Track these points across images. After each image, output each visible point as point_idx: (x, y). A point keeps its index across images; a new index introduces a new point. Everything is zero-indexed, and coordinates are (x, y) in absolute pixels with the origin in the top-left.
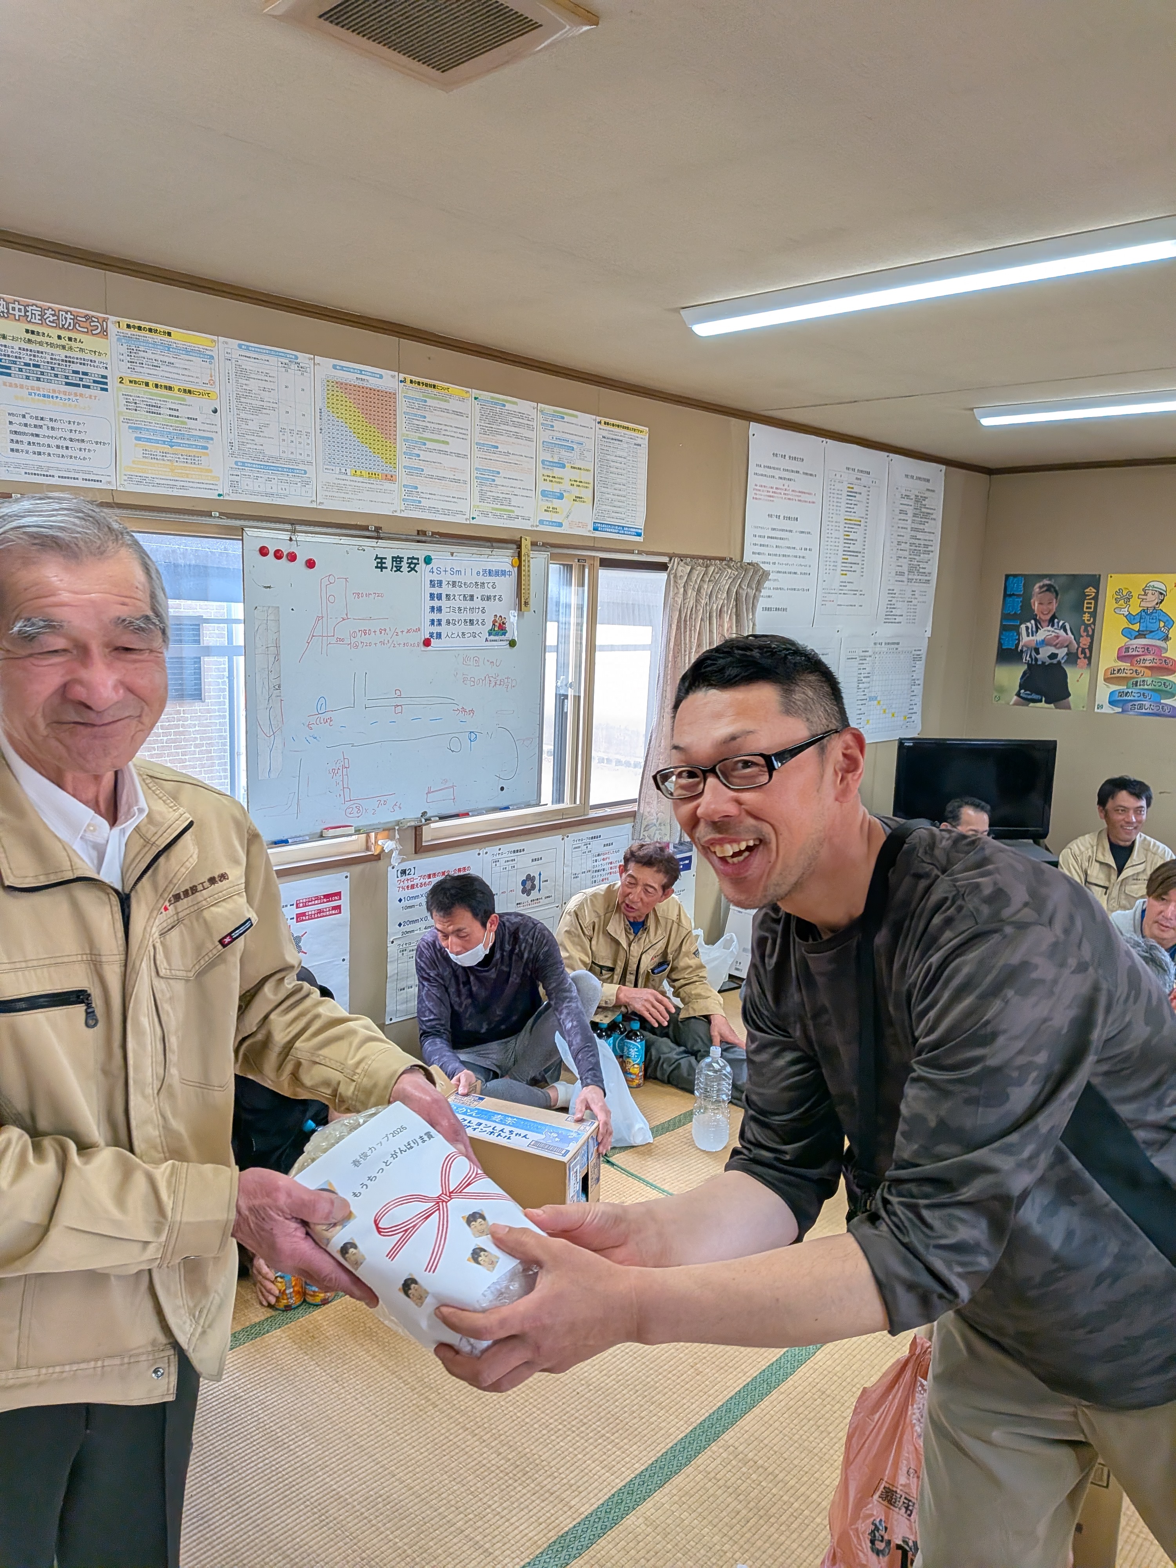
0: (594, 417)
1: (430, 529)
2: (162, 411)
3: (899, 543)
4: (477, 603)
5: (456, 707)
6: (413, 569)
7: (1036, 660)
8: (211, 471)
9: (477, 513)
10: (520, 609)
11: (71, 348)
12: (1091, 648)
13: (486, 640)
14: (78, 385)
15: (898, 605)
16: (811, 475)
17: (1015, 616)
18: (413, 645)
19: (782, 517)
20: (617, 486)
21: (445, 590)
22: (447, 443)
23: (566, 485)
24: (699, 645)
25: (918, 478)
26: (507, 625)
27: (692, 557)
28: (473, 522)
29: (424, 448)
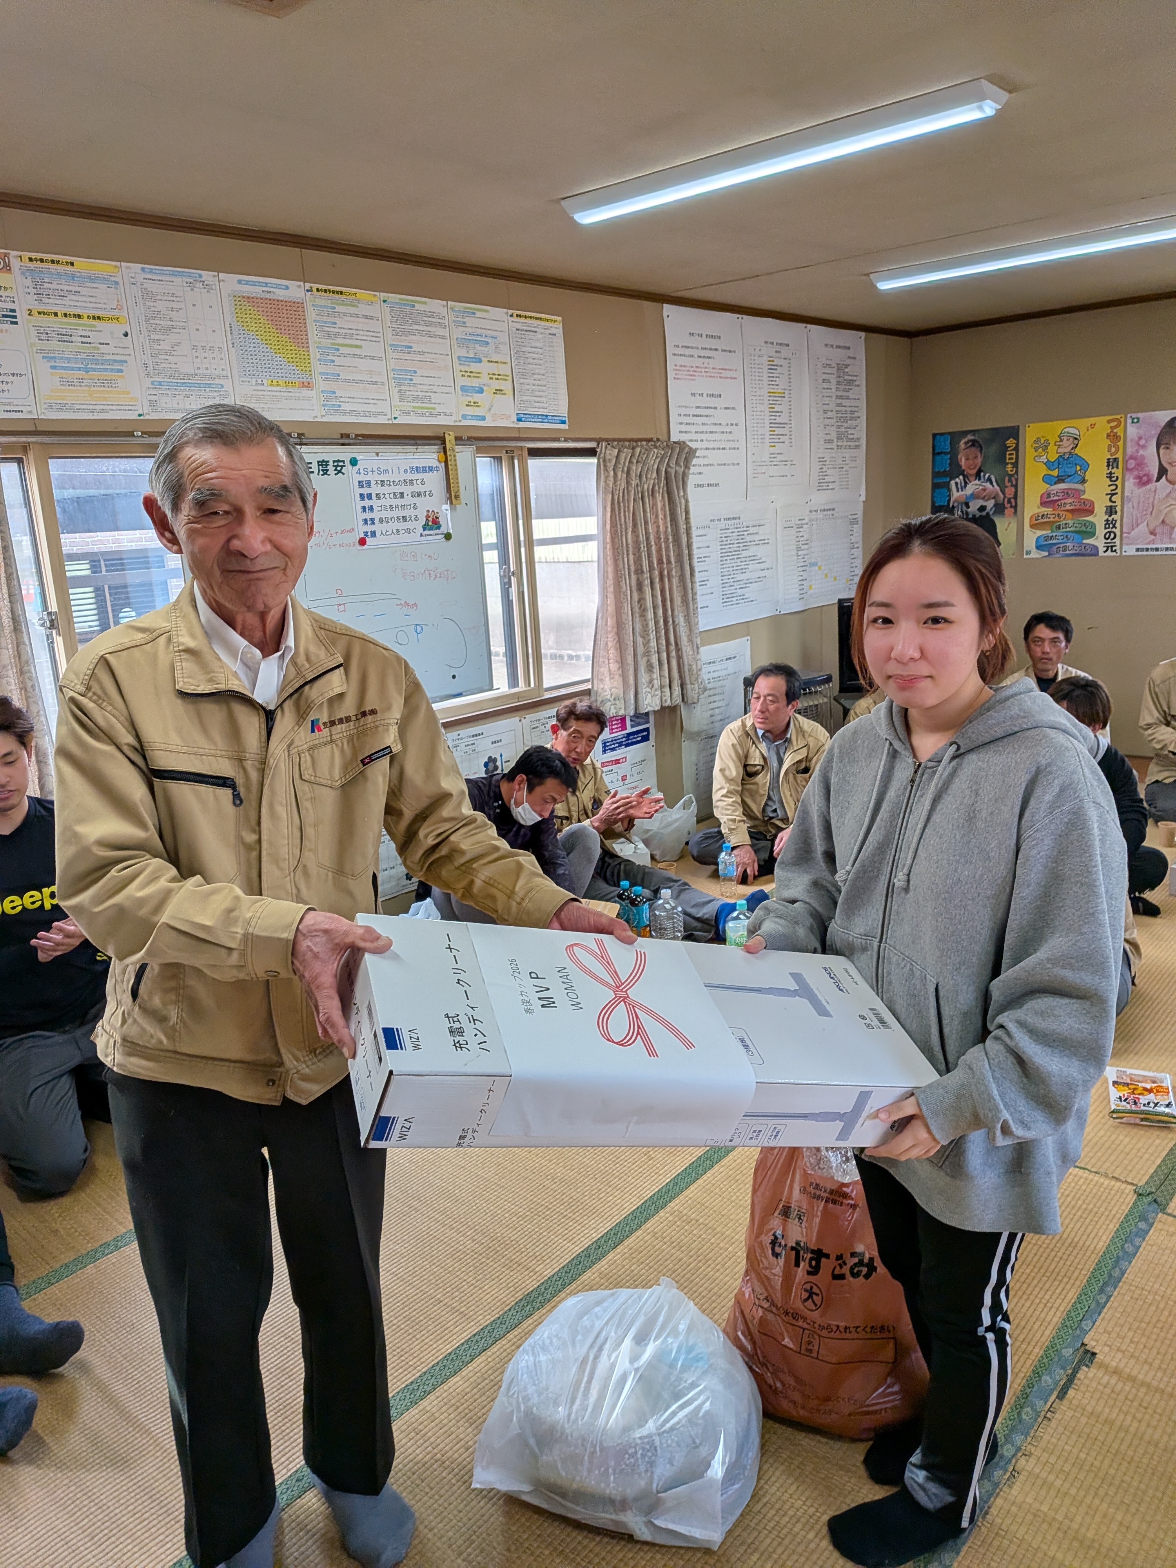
0: (505, 310)
1: (353, 432)
2: (73, 339)
3: (825, 411)
4: (408, 500)
5: (399, 602)
6: (340, 472)
7: (967, 513)
8: (129, 393)
9: (399, 412)
10: (451, 503)
12: (1016, 497)
13: (421, 535)
15: (830, 472)
16: (730, 351)
17: (944, 474)
18: (349, 545)
19: (705, 395)
20: (536, 376)
21: (374, 490)
22: (360, 347)
23: (485, 379)
24: (635, 525)
25: (838, 347)
26: (440, 519)
27: (619, 440)
28: (395, 422)
29: (337, 353)
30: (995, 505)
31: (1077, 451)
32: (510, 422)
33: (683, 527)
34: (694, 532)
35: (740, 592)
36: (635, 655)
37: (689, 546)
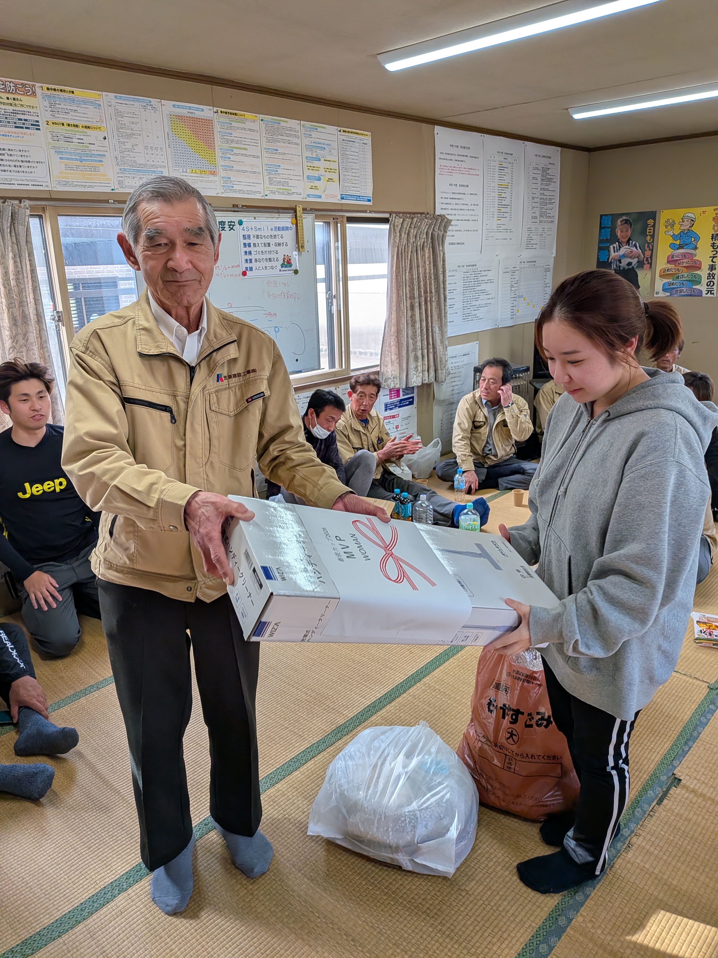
0: (336, 128)
1: (240, 204)
2: (74, 140)
3: (533, 198)
4: (273, 248)
5: (264, 312)
6: (232, 229)
7: (620, 267)
8: (106, 175)
9: (268, 192)
10: (299, 251)
11: (15, 105)
12: (651, 257)
13: (280, 270)
14: (22, 128)
16: (475, 157)
17: (607, 241)
18: (236, 275)
19: (458, 185)
20: (353, 171)
21: (252, 241)
22: (246, 149)
23: (322, 172)
24: (411, 268)
25: (544, 157)
26: (292, 261)
27: (403, 213)
28: (266, 198)
29: (232, 153)
30: (638, 262)
31: (692, 229)
32: (337, 200)
33: (441, 270)
34: (448, 274)
35: (474, 313)
36: (408, 350)
37: (444, 282)
